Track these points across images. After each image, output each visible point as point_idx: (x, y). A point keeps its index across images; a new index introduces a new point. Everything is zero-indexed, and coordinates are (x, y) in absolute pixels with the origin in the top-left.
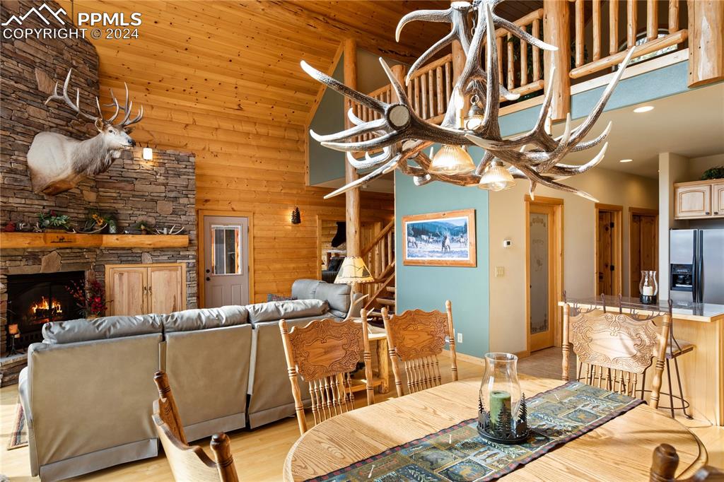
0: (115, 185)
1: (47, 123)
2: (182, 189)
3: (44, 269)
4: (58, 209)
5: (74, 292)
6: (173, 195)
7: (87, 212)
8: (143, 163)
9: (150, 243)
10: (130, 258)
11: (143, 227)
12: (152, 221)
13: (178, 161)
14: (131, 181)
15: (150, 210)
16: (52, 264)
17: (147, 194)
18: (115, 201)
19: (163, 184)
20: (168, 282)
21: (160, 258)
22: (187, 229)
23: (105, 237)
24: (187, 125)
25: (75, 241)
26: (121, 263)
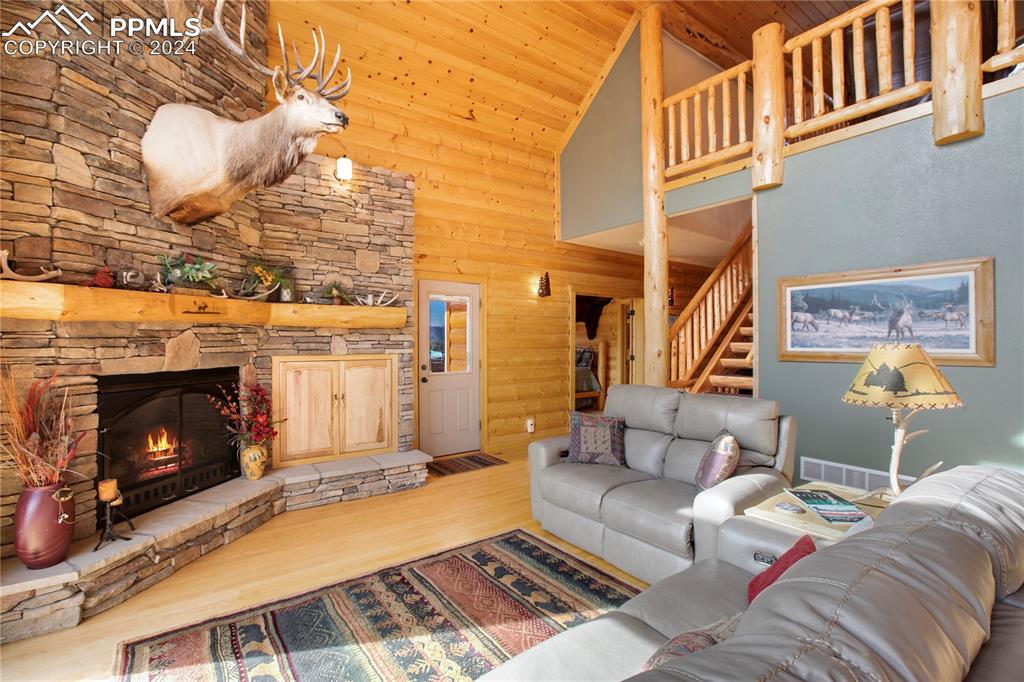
0: (290, 219)
1: (181, 90)
2: (395, 231)
3: (172, 364)
4: (195, 252)
5: (222, 406)
6: (379, 240)
7: (244, 262)
8: (335, 185)
9: (346, 319)
10: (312, 346)
11: (335, 292)
12: (348, 283)
13: (390, 186)
14: (316, 214)
15: (344, 265)
16: (183, 355)
17: (341, 237)
18: (291, 247)
19: (366, 223)
20: (372, 387)
21: (359, 346)
22: (402, 299)
23: (274, 307)
24: (395, 136)
25: (226, 313)
26: (298, 354)
